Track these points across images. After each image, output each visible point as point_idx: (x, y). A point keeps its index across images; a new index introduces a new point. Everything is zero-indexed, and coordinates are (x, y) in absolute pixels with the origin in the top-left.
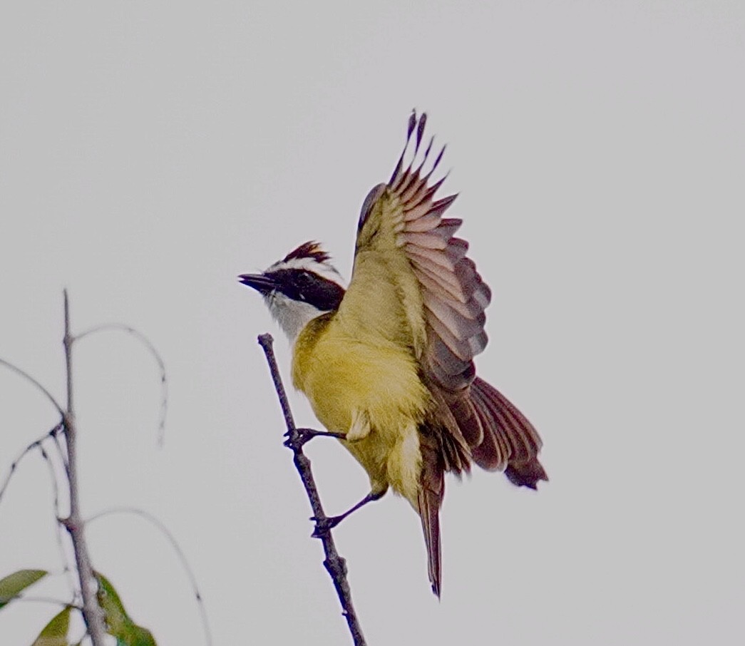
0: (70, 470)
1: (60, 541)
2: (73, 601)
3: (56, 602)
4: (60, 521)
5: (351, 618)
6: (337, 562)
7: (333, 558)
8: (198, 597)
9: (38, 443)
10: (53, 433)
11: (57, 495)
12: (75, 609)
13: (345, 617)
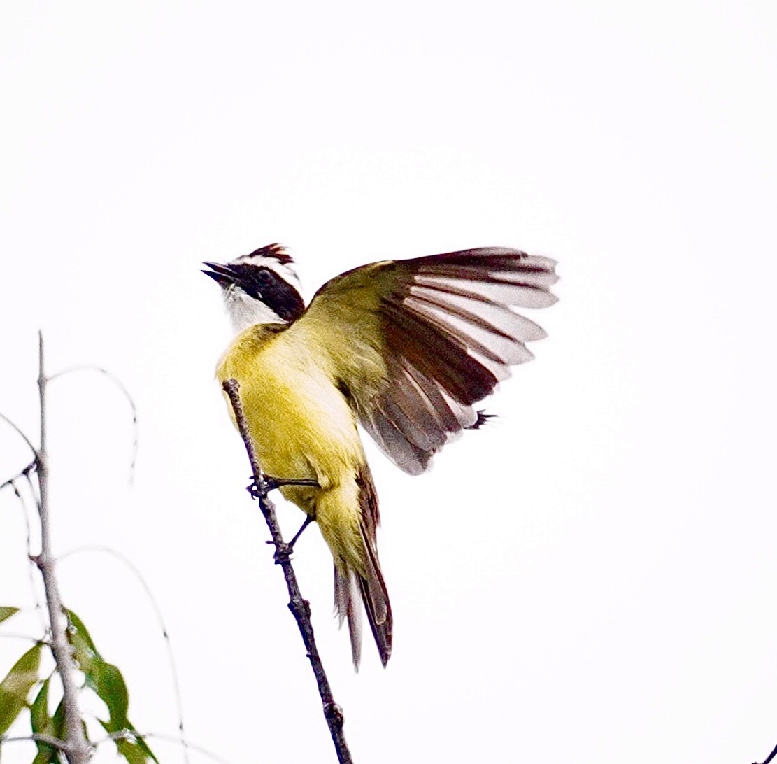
0: (41, 509)
1: (31, 577)
2: (44, 637)
3: (28, 638)
4: (31, 558)
5: (314, 659)
6: (301, 605)
7: (298, 600)
8: (165, 635)
9: (10, 482)
10: (26, 472)
11: (29, 532)
12: (46, 645)
13: (308, 659)
